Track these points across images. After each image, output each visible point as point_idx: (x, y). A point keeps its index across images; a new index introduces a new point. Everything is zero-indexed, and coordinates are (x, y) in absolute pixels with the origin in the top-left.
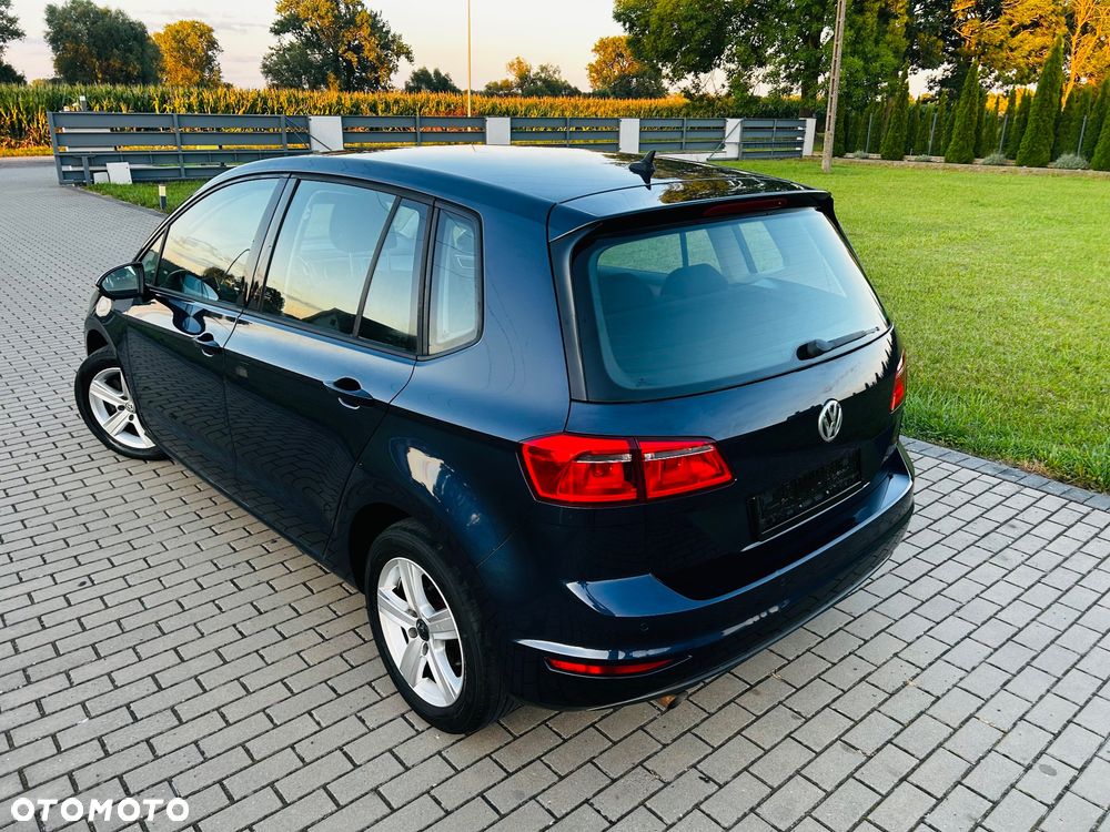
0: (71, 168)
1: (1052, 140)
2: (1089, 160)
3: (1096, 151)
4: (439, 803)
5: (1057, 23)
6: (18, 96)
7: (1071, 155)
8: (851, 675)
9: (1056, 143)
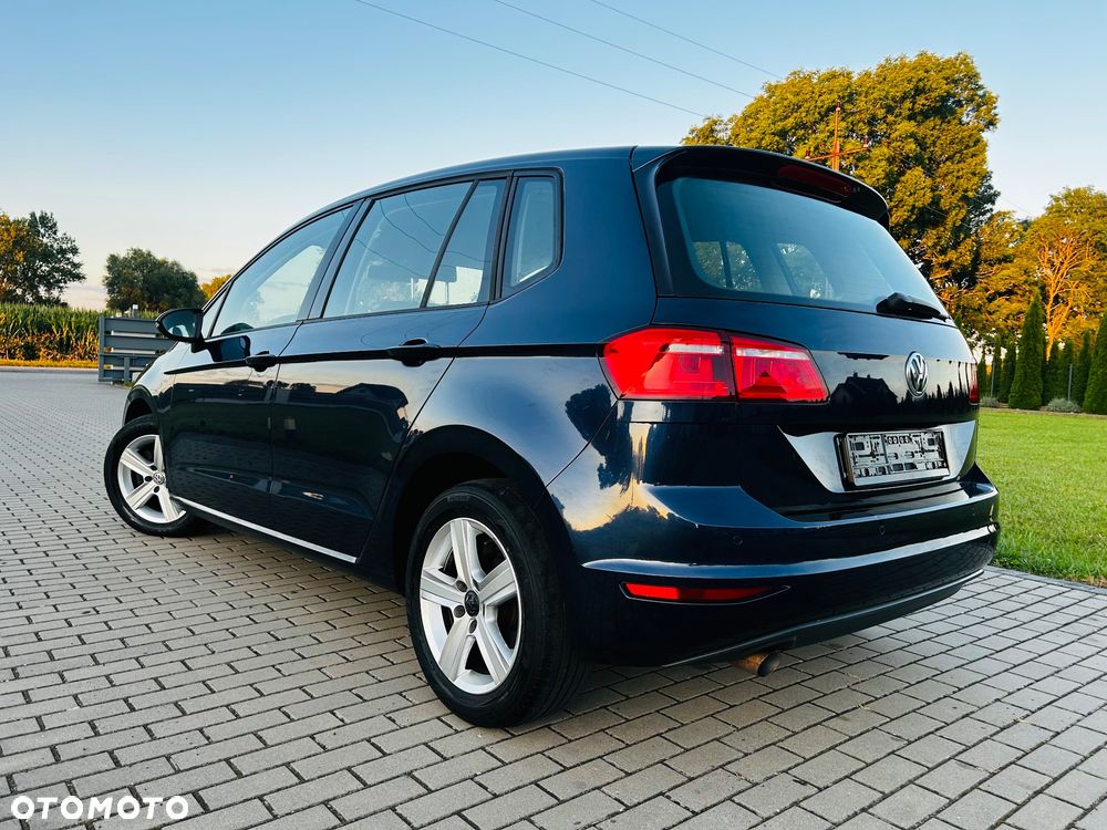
0: (112, 367)
1: (1041, 385)
2: (1080, 404)
3: (1086, 395)
4: (486, 789)
5: (1030, 292)
6: (72, 316)
7: (1062, 400)
8: (951, 712)
9: (1046, 389)
